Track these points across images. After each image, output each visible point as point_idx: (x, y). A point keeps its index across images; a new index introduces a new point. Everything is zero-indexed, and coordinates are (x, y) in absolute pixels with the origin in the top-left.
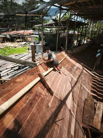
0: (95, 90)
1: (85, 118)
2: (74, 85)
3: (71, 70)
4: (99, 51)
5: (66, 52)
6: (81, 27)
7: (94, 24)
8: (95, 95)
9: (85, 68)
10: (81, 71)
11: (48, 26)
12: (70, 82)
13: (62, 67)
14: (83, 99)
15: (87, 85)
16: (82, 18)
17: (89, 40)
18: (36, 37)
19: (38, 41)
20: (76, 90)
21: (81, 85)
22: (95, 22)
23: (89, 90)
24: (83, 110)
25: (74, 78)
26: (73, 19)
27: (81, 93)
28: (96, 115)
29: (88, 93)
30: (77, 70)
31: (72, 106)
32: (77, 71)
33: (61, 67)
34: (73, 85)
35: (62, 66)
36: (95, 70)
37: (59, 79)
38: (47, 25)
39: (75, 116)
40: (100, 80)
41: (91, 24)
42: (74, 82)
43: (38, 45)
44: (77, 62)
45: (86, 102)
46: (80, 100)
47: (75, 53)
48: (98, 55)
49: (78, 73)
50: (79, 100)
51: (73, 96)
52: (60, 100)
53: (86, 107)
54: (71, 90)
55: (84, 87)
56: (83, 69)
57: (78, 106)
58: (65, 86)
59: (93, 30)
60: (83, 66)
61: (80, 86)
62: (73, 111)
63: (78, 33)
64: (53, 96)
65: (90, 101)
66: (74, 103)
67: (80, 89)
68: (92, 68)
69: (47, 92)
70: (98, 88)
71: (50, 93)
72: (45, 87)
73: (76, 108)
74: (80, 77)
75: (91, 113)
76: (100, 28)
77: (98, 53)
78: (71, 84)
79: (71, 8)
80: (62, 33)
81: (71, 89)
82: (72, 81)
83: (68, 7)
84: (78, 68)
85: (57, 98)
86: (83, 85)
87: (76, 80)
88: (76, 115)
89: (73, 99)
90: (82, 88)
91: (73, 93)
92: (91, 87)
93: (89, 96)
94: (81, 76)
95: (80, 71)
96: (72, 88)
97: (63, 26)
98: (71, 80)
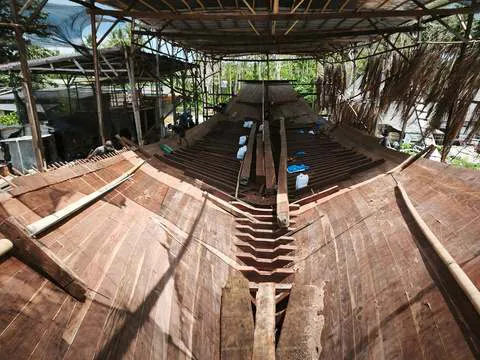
0: (249, 255)
1: (228, 349)
2: (177, 252)
3: (163, 206)
4: (243, 139)
5: (140, 153)
6: (179, 73)
7: (216, 68)
8: (251, 268)
9: (210, 195)
10: (199, 206)
11: (52, 68)
12: (164, 246)
13: (128, 202)
14: (217, 290)
15: (224, 244)
16: (173, 45)
17: (211, 112)
18: (7, 112)
19: (18, 125)
20: (188, 268)
21: (205, 249)
22: (215, 60)
23: (230, 256)
24: (218, 325)
25: (177, 230)
26: (144, 46)
27: (205, 274)
28: (257, 327)
29: (230, 267)
30: (183, 203)
31: (177, 322)
32: (186, 209)
33: (125, 200)
34: (175, 255)
35: (127, 199)
36: (239, 196)
37: (116, 241)
38: (47, 65)
39: (190, 354)
40: (258, 222)
41: (205, 64)
42: (177, 245)
43: (17, 139)
44: (182, 180)
45: (226, 296)
46: (205, 295)
47: (172, 153)
48: (242, 151)
49: (190, 213)
50: (201, 296)
51: (177, 287)
52: (124, 312)
53: (226, 313)
54: (170, 272)
55: (215, 251)
56: (207, 197)
57: (199, 317)
58: (141, 262)
59: (216, 83)
60: (203, 189)
61: (199, 252)
62: (182, 339)
63: (172, 92)
64: (88, 303)
65: (235, 289)
66: (185, 312)
67: (202, 261)
68: (232, 192)
69: (56, 291)
70: (258, 244)
71: (67, 292)
72: (44, 275)
73: (192, 326)
74: (199, 226)
75: (242, 326)
76: (234, 78)
77: (242, 146)
78: (168, 250)
79: (128, 10)
80: (119, 92)
81: (167, 266)
82: (169, 241)
83: (119, 8)
84: (187, 196)
85: (108, 307)
86: (210, 248)
87: (186, 236)
88: (194, 348)
89: (180, 298)
90: (208, 256)
91: (176, 278)
92: (235, 248)
93: (234, 275)
94: (201, 220)
95: (194, 204)
96: (171, 264)
97: (115, 67)
98: (165, 238)
